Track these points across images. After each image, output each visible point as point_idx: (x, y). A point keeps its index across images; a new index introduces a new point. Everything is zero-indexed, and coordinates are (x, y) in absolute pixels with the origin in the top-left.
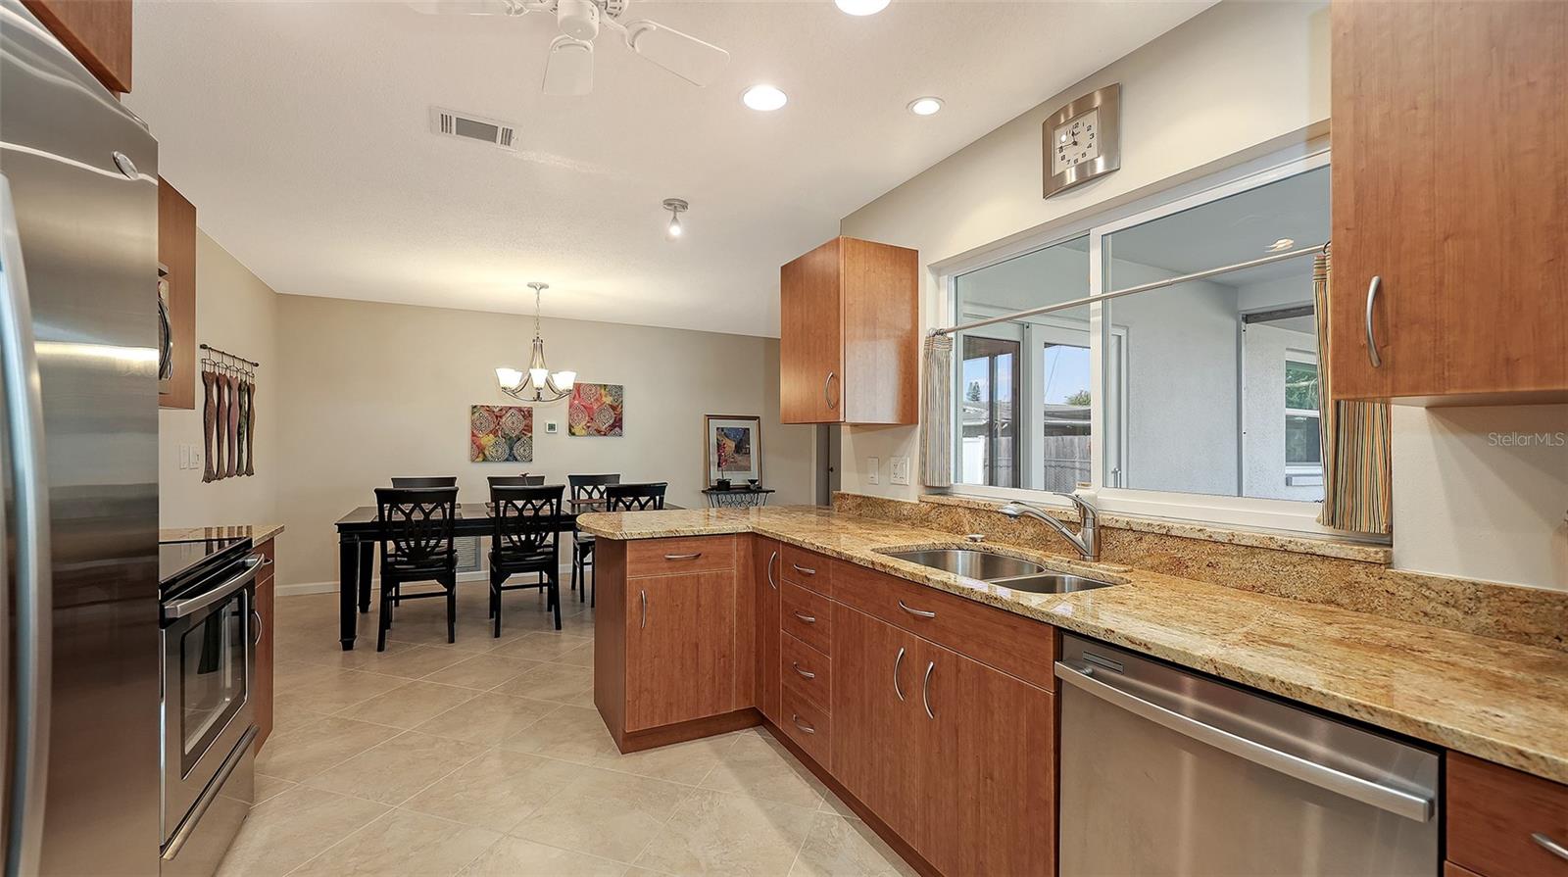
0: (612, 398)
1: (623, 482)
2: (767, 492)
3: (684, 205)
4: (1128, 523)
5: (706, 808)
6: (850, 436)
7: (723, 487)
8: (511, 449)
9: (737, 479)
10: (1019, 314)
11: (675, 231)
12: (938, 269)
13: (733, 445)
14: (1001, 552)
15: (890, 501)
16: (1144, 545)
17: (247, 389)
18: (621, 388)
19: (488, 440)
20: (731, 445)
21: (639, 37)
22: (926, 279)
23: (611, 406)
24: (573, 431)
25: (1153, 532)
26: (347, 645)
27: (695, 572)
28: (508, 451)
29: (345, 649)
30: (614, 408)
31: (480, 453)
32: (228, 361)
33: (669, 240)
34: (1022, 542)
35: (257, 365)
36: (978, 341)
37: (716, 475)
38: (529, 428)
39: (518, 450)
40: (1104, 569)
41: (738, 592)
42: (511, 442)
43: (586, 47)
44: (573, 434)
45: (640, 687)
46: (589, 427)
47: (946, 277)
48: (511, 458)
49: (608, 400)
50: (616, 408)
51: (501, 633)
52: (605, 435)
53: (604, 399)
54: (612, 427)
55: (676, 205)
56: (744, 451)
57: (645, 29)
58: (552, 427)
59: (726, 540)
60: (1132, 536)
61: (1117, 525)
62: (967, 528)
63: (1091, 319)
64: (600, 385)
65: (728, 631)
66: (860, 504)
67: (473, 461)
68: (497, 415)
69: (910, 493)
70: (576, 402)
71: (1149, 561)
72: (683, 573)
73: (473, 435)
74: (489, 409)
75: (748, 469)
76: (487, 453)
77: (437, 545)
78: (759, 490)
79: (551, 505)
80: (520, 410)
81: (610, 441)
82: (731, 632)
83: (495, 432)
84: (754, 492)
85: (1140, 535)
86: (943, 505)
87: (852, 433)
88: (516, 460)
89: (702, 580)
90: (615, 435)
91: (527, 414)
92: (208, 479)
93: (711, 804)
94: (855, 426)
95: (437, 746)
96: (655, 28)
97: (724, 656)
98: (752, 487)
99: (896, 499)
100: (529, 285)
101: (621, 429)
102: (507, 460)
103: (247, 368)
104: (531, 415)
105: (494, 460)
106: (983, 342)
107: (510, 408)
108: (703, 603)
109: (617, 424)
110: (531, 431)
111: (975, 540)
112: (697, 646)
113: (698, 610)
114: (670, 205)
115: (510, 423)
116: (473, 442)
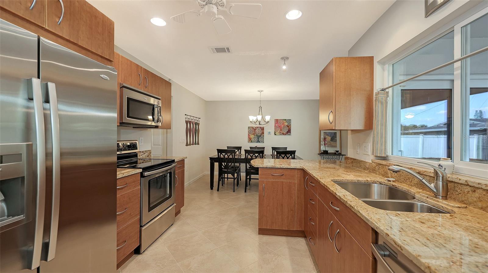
0: (287, 123)
1: (288, 150)
2: (343, 155)
3: (287, 58)
4: (466, 181)
5: (273, 260)
6: (351, 136)
7: (325, 153)
8: (258, 139)
9: (331, 150)
10: (416, 76)
11: (284, 67)
12: (383, 62)
13: (330, 138)
14: (400, 188)
15: (362, 161)
16: (477, 195)
17: (197, 124)
18: (290, 120)
19: (252, 136)
20: (328, 138)
21: (231, 10)
22: (377, 68)
23: (287, 126)
24: (275, 134)
25: (482, 188)
26: (212, 189)
27: (282, 180)
28: (257, 140)
29: (211, 189)
30: (288, 126)
31: (250, 140)
32: (192, 118)
33: (285, 71)
34: (413, 184)
35: (200, 118)
36: (407, 91)
37: (323, 148)
38: (263, 133)
39: (260, 139)
40: (445, 204)
41: (298, 189)
42: (258, 137)
43: (221, 18)
44: (276, 135)
45: (263, 214)
46: (280, 132)
47: (387, 65)
48: (258, 142)
49: (286, 124)
50: (289, 127)
51: (247, 191)
52: (285, 135)
53: (285, 124)
54: (288, 132)
55: (285, 59)
56: (334, 140)
57: (231, 7)
58: (269, 133)
59: (293, 171)
60: (469, 189)
61: (460, 182)
62: (390, 175)
63: (455, 73)
64: (284, 119)
65: (293, 202)
66: (353, 161)
67: (248, 142)
68: (254, 129)
69: (369, 158)
70: (277, 125)
71: (480, 204)
72: (277, 180)
73: (249, 135)
74: (252, 128)
75: (336, 147)
76: (252, 140)
77: (231, 165)
78: (340, 154)
79: (260, 156)
80: (261, 128)
81: (287, 137)
82: (295, 202)
83: (254, 134)
84: (338, 155)
85: (475, 189)
86: (381, 164)
87: (352, 134)
88: (260, 142)
89: (284, 183)
90: (288, 135)
91: (263, 129)
92: (187, 145)
93: (276, 259)
94: (352, 131)
95: (216, 219)
96: (234, 5)
97: (292, 210)
98: (337, 153)
99: (364, 160)
100: (258, 91)
101: (290, 133)
102: (257, 142)
103: (197, 119)
104: (264, 129)
105: (254, 142)
106: (409, 91)
107: (258, 127)
108: (284, 191)
109: (289, 132)
110: (264, 134)
111: (389, 181)
112: (282, 205)
113: (282, 193)
114: (283, 59)
115: (258, 132)
116: (249, 137)
